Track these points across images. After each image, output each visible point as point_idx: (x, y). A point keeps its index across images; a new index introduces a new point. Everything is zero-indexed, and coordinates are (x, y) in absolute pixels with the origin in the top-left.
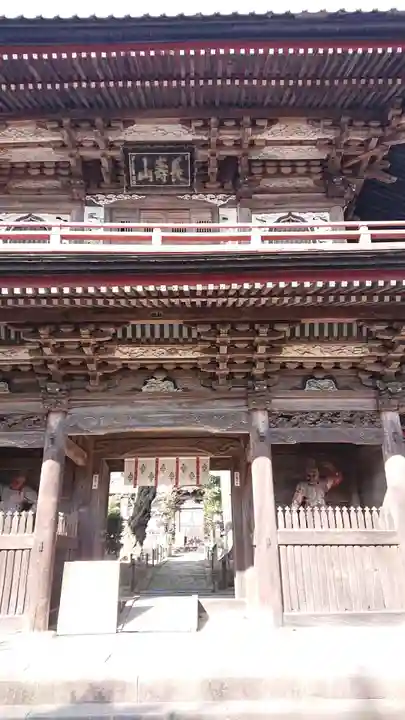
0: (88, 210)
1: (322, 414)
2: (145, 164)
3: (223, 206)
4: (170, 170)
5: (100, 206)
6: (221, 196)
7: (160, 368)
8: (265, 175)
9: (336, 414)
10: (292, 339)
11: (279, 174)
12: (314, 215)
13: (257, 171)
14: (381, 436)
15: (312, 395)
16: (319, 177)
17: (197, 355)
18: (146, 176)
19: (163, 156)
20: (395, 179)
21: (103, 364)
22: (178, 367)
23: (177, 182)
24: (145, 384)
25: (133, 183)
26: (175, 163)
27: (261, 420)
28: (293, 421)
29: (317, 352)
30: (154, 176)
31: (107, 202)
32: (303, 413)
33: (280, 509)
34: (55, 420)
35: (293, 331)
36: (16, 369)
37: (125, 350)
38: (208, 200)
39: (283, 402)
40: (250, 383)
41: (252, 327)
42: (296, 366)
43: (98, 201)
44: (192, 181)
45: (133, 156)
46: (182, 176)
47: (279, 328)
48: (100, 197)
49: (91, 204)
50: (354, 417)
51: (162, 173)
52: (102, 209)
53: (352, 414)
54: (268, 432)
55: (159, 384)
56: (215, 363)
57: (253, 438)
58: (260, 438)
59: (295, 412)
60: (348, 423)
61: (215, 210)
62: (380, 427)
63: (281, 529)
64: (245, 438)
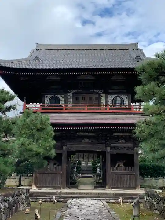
1: (122, 147)
2: (82, 84)
3: (101, 93)
5: (71, 93)
7: (87, 136)
9: (125, 147)
12: (124, 96)
14: (134, 152)
17: (95, 135)
18: (82, 86)
19: (87, 82)
21: (74, 136)
25: (79, 87)
26: (90, 83)
27: (108, 149)
28: (116, 149)
29: (121, 134)
31: (73, 92)
32: (118, 147)
34: (64, 148)
35: (116, 131)
37: (79, 133)
38: (98, 91)
39: (113, 145)
40: (106, 141)
42: (117, 136)
47: (113, 130)
48: (71, 91)
49: (69, 92)
50: (128, 148)
53: (128, 147)
54: (110, 151)
55: (86, 140)
56: (98, 136)
57: (107, 152)
58: (108, 152)
59: (116, 147)
60: (127, 149)
61: (99, 94)
62: (134, 150)
63: (111, 171)
64: (105, 152)
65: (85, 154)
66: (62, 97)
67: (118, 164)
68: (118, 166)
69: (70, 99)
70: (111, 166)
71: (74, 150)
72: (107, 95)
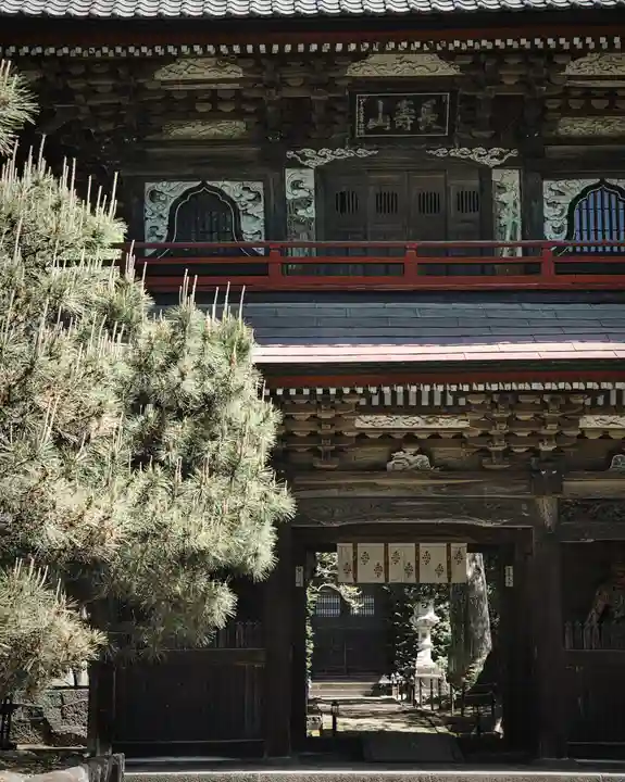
0: (290, 174)
2: (381, 108)
4: (418, 115)
5: (307, 167)
6: (496, 151)
7: (411, 438)
10: (593, 409)
11: (587, 111)
15: (619, 475)
18: (380, 122)
19: (408, 99)
22: (435, 437)
23: (428, 130)
24: (391, 458)
25: (360, 132)
26: (427, 107)
30: (393, 122)
33: (567, 625)
37: (368, 418)
38: (474, 157)
40: (535, 462)
43: (305, 159)
44: (452, 131)
45: (362, 99)
46: (437, 123)
47: (576, 399)
49: (296, 166)
51: (405, 117)
52: (311, 172)
56: (486, 437)
61: (485, 173)
63: (568, 648)
64: (525, 534)
65: (393, 547)
66: (252, 195)
69: (304, 204)
72: (534, 177)
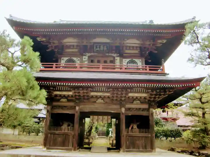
0: (84, 57)
1: (137, 108)
3: (116, 57)
4: (104, 48)
6: (116, 54)
7: (100, 97)
8: (126, 49)
9: (140, 109)
10: (131, 92)
11: (130, 49)
12: (138, 60)
13: (125, 48)
15: (135, 104)
16: (139, 50)
17: (109, 95)
20: (157, 52)
21: (88, 96)
22: (105, 97)
24: (97, 100)
26: (105, 47)
27: (123, 110)
28: (130, 110)
29: (136, 95)
31: (88, 55)
32: (132, 108)
33: (126, 129)
34: (77, 108)
35: (131, 91)
36: (68, 96)
38: (113, 55)
39: (128, 106)
40: (121, 101)
41: (122, 90)
42: (132, 97)
44: (109, 51)
47: (128, 90)
48: (87, 54)
49: (85, 55)
50: (144, 110)
54: (125, 112)
55: (100, 101)
56: (113, 97)
57: (121, 114)
58: (123, 114)
59: (131, 108)
60: (142, 111)
61: (114, 57)
62: (149, 112)
63: (126, 133)
64: (119, 114)
65: (99, 117)
66: (78, 60)
67: (131, 126)
68: (132, 128)
69: (86, 61)
70: (126, 128)
71: (88, 111)
72: (122, 58)
